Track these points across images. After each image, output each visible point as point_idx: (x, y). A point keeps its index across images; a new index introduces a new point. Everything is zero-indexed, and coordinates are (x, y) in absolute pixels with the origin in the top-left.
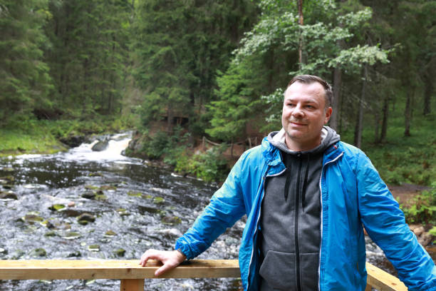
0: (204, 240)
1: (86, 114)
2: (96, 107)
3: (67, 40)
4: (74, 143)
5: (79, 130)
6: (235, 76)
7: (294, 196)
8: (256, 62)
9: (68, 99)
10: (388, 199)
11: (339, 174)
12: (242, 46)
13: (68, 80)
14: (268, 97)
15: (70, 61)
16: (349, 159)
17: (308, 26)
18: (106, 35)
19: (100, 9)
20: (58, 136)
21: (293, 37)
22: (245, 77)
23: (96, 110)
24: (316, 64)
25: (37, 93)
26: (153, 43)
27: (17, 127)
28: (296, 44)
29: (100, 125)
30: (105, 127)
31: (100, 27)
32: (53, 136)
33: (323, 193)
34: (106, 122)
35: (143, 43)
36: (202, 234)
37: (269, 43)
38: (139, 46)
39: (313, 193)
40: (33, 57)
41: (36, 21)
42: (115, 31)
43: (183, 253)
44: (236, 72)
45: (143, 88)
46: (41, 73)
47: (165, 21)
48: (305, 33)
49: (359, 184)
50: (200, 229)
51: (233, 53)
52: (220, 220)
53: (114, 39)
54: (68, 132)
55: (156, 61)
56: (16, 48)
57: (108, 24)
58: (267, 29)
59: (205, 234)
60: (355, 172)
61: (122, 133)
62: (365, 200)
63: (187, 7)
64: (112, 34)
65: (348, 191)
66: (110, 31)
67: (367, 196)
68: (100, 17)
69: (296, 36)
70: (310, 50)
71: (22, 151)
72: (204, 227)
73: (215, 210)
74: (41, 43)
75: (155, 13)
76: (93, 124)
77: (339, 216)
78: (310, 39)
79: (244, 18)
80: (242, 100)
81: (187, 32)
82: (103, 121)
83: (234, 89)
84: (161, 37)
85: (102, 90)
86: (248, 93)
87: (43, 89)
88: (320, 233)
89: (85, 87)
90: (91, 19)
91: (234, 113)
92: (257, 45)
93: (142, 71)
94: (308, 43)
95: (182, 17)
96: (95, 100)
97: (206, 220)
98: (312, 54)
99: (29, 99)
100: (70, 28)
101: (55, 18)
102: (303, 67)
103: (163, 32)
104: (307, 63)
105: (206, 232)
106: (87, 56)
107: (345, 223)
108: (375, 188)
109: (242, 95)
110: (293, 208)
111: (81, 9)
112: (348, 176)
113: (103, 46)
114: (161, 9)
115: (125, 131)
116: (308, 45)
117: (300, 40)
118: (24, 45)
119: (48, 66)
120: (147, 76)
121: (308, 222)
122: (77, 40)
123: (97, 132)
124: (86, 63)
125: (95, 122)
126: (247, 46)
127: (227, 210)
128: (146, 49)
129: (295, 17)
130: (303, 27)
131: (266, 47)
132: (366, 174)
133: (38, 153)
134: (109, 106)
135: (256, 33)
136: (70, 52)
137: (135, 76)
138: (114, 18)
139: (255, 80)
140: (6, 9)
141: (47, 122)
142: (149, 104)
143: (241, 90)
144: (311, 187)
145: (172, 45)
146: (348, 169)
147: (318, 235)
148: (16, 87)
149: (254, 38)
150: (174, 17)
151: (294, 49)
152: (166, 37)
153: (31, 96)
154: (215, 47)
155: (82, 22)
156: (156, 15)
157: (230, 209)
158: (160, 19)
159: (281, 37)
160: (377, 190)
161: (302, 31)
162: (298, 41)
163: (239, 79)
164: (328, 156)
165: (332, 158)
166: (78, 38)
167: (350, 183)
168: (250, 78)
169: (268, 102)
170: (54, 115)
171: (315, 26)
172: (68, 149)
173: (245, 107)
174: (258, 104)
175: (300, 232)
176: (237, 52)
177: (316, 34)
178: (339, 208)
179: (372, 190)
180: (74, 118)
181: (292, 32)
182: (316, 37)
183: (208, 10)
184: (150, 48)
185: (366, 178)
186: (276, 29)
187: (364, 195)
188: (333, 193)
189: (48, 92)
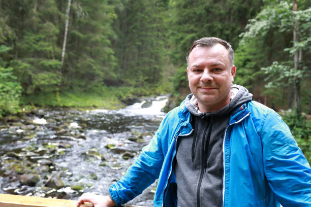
0: (131, 188)
1: (138, 83)
2: (146, 78)
3: (127, 33)
4: (130, 102)
5: (134, 94)
6: (242, 54)
7: (199, 155)
8: (259, 42)
9: (128, 73)
10: (298, 164)
11: (243, 136)
12: (248, 30)
13: (128, 60)
14: (267, 69)
15: (129, 47)
16: (255, 120)
17: (301, 12)
18: (153, 28)
19: (149, 10)
20: (120, 98)
21: (288, 21)
22: (250, 54)
23: (146, 80)
24: (307, 41)
25: (106, 69)
26: (183, 32)
27: (93, 91)
28: (291, 26)
29: (147, 90)
30: (151, 91)
31: (149, 23)
32: (116, 98)
33: (226, 155)
34: (152, 89)
35: (175, 32)
36: (129, 183)
37: (269, 27)
38: (173, 34)
39: (216, 154)
40: (104, 45)
41: (107, 21)
42: (159, 25)
43: (112, 198)
44: (243, 51)
45: (175, 64)
46: (109, 55)
47: (191, 15)
48: (298, 18)
49: (264, 147)
50: (128, 178)
51: (240, 36)
52: (145, 171)
53: (159, 30)
54: (126, 95)
55: (184, 44)
56: (93, 39)
57: (154, 20)
58: (267, 16)
59: (132, 183)
60: (260, 134)
61: (162, 96)
62: (271, 164)
63: (207, 4)
64: (157, 27)
65: (252, 154)
66: (155, 25)
67: (273, 159)
68: (149, 16)
69: (291, 20)
70: (302, 31)
71: (95, 107)
72: (131, 177)
73: (141, 162)
74: (109, 35)
75: (184, 10)
76: (143, 89)
77: (242, 180)
78: (302, 22)
79: (251, 9)
80: (247, 71)
81: (207, 23)
82: (150, 87)
83: (241, 63)
84: (189, 27)
85: (150, 66)
86: (252, 66)
87: (110, 66)
88: (222, 193)
89: (138, 64)
90: (143, 17)
91: (240, 81)
92: (259, 29)
93: (175, 51)
94: (301, 24)
95: (204, 11)
96: (145, 73)
97: (134, 170)
98: (304, 34)
99: (100, 73)
100: (129, 24)
101: (119, 18)
102: (296, 44)
103: (190, 24)
104: (300, 41)
105: (133, 181)
106: (139, 43)
107: (249, 187)
108: (283, 151)
109: (247, 68)
110: (198, 167)
111: (136, 11)
112: (252, 138)
113: (150, 36)
114: (189, 7)
115: (165, 95)
116: (301, 26)
117: (294, 23)
118: (98, 37)
119: (113, 51)
120: (178, 56)
121: (210, 182)
122: (133, 33)
123: (145, 95)
124: (139, 48)
125: (145, 88)
126: (251, 30)
127: (150, 163)
128: (178, 36)
129: (289, 5)
130: (295, 12)
131: (266, 30)
132: (272, 136)
133: (105, 109)
134: (154, 77)
135: (258, 20)
136: (129, 41)
137: (170, 55)
138: (158, 16)
139: (258, 56)
140: (87, 14)
141: (113, 88)
142: (179, 75)
143: (247, 64)
144: (215, 148)
145: (196, 32)
146: (253, 131)
147: (220, 195)
148: (93, 65)
149: (257, 24)
150: (198, 12)
151: (289, 30)
152: (192, 27)
153: (103, 71)
154: (228, 32)
155: (136, 20)
156: (185, 12)
157: (153, 162)
158: (188, 14)
159: (278, 21)
160: (285, 154)
161: (295, 15)
162: (292, 24)
163: (245, 55)
164: (234, 117)
165: (236, 119)
166: (134, 31)
167: (254, 145)
168: (255, 54)
169: (267, 72)
170: (118, 83)
171: (306, 11)
172: (125, 106)
173: (249, 77)
174: (259, 74)
175: (202, 191)
176: (243, 35)
177: (307, 18)
178: (241, 171)
179: (279, 154)
180: (130, 85)
181: (287, 16)
182: (307, 20)
183: (223, 6)
184: (180, 35)
185: (272, 141)
186: (274, 16)
187: (269, 159)
188: (235, 155)
189: (113, 68)
